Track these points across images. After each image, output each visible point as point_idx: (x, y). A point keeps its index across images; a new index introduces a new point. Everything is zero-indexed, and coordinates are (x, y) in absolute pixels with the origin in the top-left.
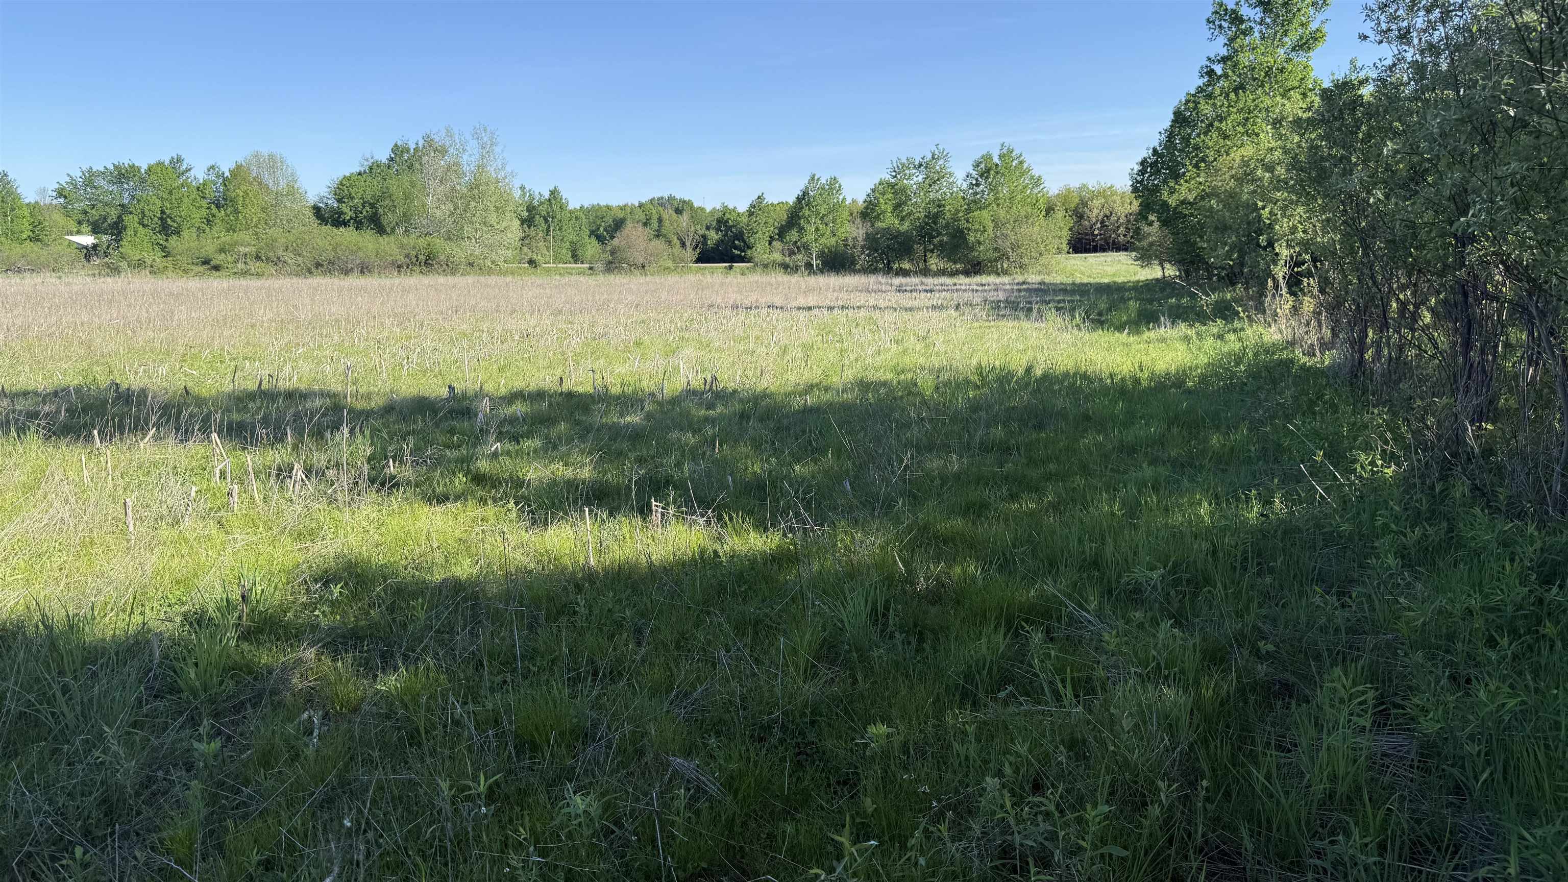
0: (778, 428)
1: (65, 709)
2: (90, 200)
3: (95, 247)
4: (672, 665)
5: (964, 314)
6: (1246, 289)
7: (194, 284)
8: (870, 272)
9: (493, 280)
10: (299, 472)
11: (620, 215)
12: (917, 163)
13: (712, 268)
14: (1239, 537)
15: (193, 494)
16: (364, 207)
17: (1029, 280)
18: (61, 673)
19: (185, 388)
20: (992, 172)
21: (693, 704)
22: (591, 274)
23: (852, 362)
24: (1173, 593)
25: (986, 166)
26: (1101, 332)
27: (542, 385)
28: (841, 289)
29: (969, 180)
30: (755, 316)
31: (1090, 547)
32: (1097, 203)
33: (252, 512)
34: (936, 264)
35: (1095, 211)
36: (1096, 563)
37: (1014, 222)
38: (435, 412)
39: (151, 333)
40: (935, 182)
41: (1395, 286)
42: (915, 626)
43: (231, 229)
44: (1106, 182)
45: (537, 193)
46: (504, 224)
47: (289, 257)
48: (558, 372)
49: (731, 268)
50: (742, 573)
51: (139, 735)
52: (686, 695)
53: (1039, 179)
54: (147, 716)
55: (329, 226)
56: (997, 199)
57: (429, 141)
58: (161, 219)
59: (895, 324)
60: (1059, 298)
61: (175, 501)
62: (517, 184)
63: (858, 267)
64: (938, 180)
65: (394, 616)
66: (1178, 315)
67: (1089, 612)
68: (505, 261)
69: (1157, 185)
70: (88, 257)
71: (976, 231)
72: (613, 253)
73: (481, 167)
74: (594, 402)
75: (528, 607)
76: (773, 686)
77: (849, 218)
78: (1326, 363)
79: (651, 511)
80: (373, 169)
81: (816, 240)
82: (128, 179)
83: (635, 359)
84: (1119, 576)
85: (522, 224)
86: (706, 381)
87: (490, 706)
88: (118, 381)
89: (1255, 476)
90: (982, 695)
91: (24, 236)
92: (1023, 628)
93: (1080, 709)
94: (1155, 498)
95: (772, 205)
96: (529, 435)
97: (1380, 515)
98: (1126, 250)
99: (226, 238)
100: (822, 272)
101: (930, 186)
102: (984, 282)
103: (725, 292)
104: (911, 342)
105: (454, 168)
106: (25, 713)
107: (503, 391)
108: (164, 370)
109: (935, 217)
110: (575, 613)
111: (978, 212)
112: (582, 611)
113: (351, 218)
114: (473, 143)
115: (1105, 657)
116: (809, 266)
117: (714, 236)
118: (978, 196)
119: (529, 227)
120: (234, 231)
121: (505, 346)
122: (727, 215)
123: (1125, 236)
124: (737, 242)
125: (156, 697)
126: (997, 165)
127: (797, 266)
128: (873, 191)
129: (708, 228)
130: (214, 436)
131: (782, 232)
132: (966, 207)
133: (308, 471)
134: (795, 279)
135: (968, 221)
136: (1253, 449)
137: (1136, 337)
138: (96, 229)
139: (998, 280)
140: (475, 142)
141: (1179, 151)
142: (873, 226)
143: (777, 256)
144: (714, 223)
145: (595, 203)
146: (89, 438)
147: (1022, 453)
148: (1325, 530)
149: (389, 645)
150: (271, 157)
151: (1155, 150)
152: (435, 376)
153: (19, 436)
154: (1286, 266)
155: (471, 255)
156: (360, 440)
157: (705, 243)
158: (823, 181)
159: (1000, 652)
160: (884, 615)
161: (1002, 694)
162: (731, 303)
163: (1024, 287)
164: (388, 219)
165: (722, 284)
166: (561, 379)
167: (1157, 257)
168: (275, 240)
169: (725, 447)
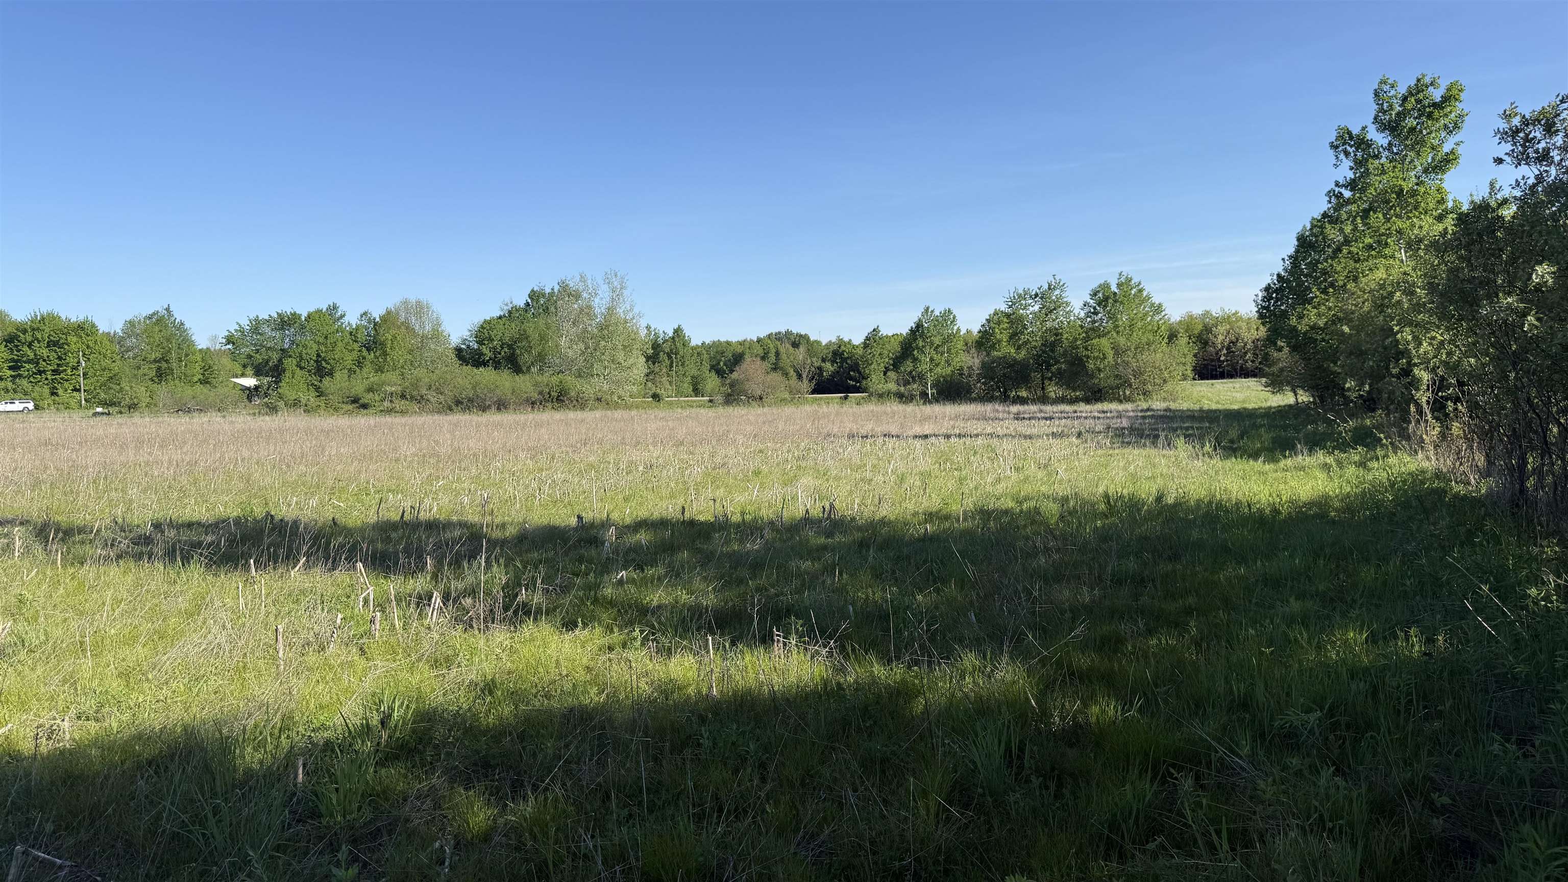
0: (898, 557)
1: (215, 831)
2: (255, 345)
3: (257, 388)
4: (797, 804)
5: (1086, 441)
6: (1388, 415)
7: (343, 421)
8: (987, 401)
9: (618, 414)
10: (437, 600)
11: (739, 350)
12: (1034, 293)
13: (828, 398)
14: (1401, 677)
15: (339, 621)
16: (502, 348)
17: (1154, 407)
18: (215, 795)
19: (333, 519)
20: (1110, 301)
21: (820, 846)
22: (711, 407)
23: (971, 490)
24: (1331, 737)
25: (1103, 294)
26: (1234, 460)
27: (664, 514)
28: (957, 417)
29: (1087, 309)
30: (871, 445)
31: (1240, 688)
32: (1222, 329)
33: (392, 639)
34: (1055, 391)
35: (1220, 338)
36: (1245, 704)
37: (1136, 349)
38: (565, 541)
39: (302, 467)
40: (1051, 312)
41: (1555, 409)
42: (1053, 769)
43: (380, 370)
44: (1230, 308)
45: (661, 332)
46: (631, 361)
47: (432, 396)
48: (681, 501)
49: (846, 398)
50: (866, 708)
51: (283, 858)
52: (812, 836)
53: (1160, 306)
54: (289, 840)
55: (469, 366)
56: (1117, 326)
57: (564, 287)
58: (316, 361)
59: (1014, 451)
60: (1186, 425)
61: (324, 629)
62: (643, 323)
63: (973, 395)
64: (1055, 309)
65: (524, 744)
66: (1314, 443)
67: (1241, 758)
68: (631, 396)
69: (1285, 311)
70: (249, 399)
71: (1096, 358)
72: (732, 385)
73: (611, 310)
74: (715, 531)
75: (653, 738)
76: (903, 830)
77: (964, 348)
78: (1483, 491)
79: (773, 641)
80: (512, 314)
81: (931, 370)
82: (290, 325)
83: (754, 488)
84: (1272, 719)
85: (647, 361)
86: (824, 509)
87: (616, 840)
88: (273, 513)
89: (1413, 612)
90: (1128, 846)
91: (196, 379)
92: (1171, 775)
93: (1237, 864)
94: (1305, 635)
95: (887, 336)
96: (653, 563)
97: (1560, 656)
98: (1255, 376)
99: (374, 379)
100: (937, 401)
101: (1047, 315)
102: (1105, 409)
103: (841, 422)
104: (1032, 469)
105: (587, 311)
106: (179, 833)
107: (628, 521)
108: (313, 502)
109: (1053, 346)
110: (699, 745)
111: (1098, 340)
112: (705, 742)
113: (490, 359)
114: (605, 287)
115: (1261, 807)
116: (924, 395)
117: (829, 367)
118: (1097, 324)
119: (654, 364)
120: (382, 372)
121: (630, 478)
122: (842, 347)
123: (1253, 361)
124: (852, 373)
125: (298, 821)
126: (1115, 294)
127: (912, 395)
128: (988, 321)
129: (824, 360)
130: (360, 565)
131: (897, 363)
132: (1084, 335)
133: (446, 598)
134: (910, 408)
135: (1087, 349)
136: (1408, 583)
137: (1272, 466)
138: (258, 373)
139: (1120, 407)
140: (606, 286)
141: (1306, 276)
142: (988, 355)
143: (892, 386)
144: (830, 356)
145: (716, 340)
146: (247, 567)
147: (1158, 586)
148: (1498, 671)
149: (519, 774)
150: (418, 303)
151: (1279, 275)
152: (565, 506)
153: (183, 565)
154: (1428, 389)
155: (599, 391)
156: (495, 568)
157: (821, 374)
158: (937, 313)
159: (1147, 799)
160: (1019, 757)
161: (1151, 846)
162: (847, 432)
163: (1149, 413)
164: (525, 359)
165: (837, 414)
166: (683, 508)
167: (1288, 383)
168: (419, 380)
169: (845, 576)
